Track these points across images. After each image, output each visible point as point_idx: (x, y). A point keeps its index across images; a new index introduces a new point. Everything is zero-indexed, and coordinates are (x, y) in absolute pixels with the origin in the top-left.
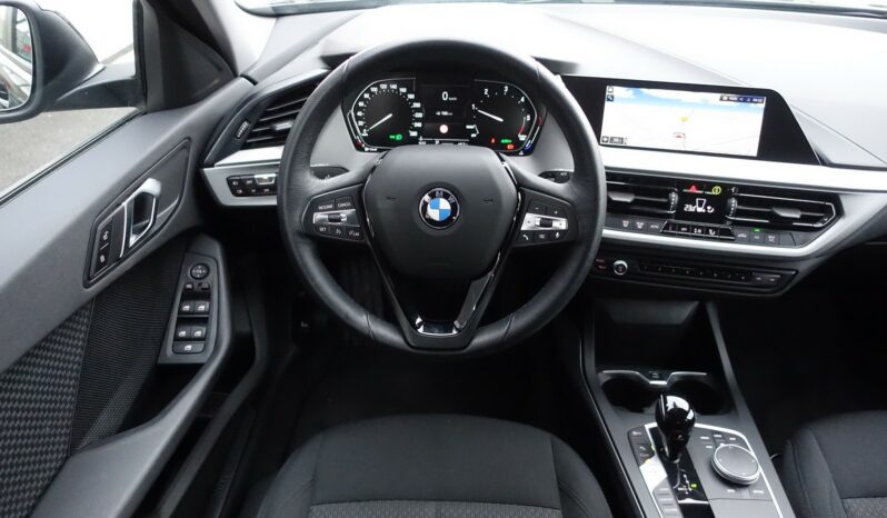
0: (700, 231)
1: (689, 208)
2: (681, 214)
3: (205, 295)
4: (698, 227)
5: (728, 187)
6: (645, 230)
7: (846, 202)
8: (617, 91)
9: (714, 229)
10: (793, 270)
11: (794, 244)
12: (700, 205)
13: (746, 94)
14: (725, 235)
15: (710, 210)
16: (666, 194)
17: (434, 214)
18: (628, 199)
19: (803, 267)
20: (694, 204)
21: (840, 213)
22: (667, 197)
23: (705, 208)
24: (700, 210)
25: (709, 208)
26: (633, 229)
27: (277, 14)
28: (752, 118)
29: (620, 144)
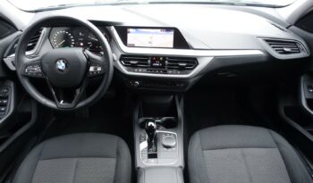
0: (158, 71)
1: (154, 64)
2: (152, 66)
3: (6, 98)
5: (165, 57)
6: (142, 72)
7: (199, 60)
8: (131, 30)
9: (162, 70)
11: (186, 74)
13: (168, 29)
14: (165, 72)
15: (161, 65)
16: (147, 60)
17: (60, 67)
18: (135, 62)
19: (191, 81)
20: (156, 63)
21: (198, 64)
24: (158, 65)
26: (138, 72)
27: (36, 11)
28: (170, 36)
29: (133, 46)
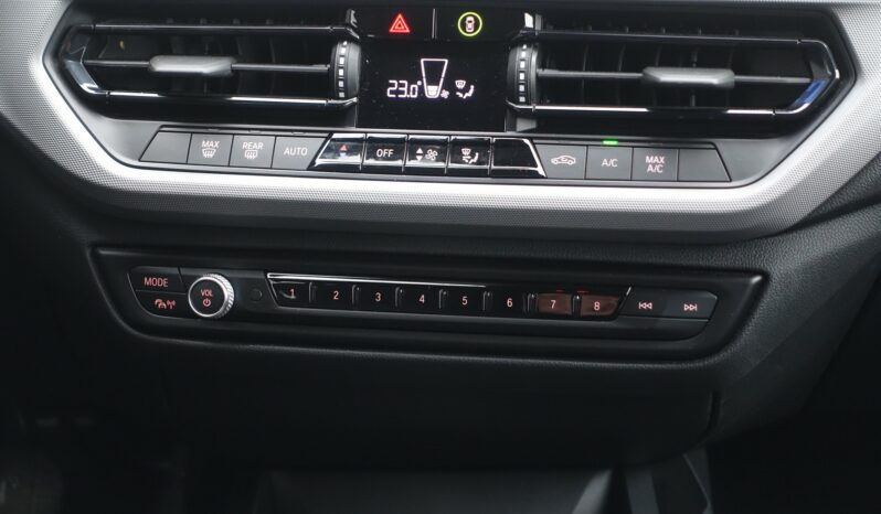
0: (432, 154)
1: (402, 89)
4: (426, 144)
6: (269, 165)
9: (475, 145)
10: (756, 273)
11: (728, 177)
12: (433, 81)
14: (514, 163)
15: (465, 90)
20: (413, 77)
22: (327, 57)
23: (449, 85)
24: (433, 92)
25: (460, 84)
26: (229, 162)
